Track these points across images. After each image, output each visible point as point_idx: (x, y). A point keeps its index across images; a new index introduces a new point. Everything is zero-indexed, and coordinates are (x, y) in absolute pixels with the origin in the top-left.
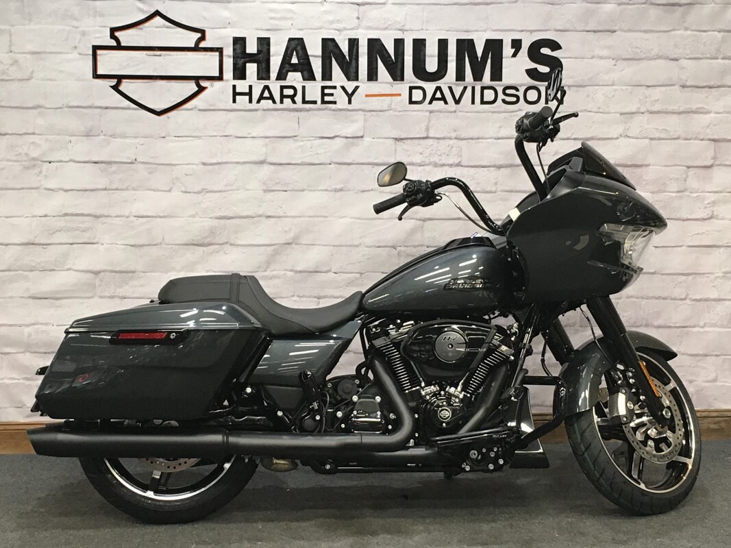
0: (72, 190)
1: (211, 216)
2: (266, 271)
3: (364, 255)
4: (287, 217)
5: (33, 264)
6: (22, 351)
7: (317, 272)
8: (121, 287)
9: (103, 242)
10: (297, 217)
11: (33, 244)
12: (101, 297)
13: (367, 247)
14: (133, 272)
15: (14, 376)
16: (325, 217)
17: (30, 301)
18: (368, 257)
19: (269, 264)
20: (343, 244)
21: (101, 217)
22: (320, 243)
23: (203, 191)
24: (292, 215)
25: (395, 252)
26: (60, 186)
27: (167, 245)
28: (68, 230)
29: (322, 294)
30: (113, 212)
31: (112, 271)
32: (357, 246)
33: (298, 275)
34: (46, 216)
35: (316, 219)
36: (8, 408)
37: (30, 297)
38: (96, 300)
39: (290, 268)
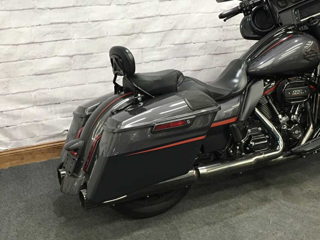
0: (55, 8)
1: (132, 18)
2: (160, 46)
3: (208, 32)
4: (171, 15)
5: (34, 55)
6: (31, 106)
7: (185, 44)
8: (85, 63)
9: (74, 38)
10: (176, 15)
11: (33, 43)
12: (75, 70)
13: (209, 28)
14: (92, 54)
15: (28, 121)
16: (190, 13)
17: (34, 76)
18: (209, 33)
19: (162, 42)
20: (198, 28)
21: (72, 23)
22: (186, 28)
23: (129, 3)
24: (174, 14)
25: (222, 29)
26: (48, 6)
27: (109, 36)
28: (53, 33)
29: (187, 55)
30: (78, 20)
31: (80, 55)
32: (204, 28)
33: (176, 47)
34: (40, 25)
35: (185, 15)
36: (26, 138)
37: (34, 75)
38: (72, 72)
39: (172, 43)
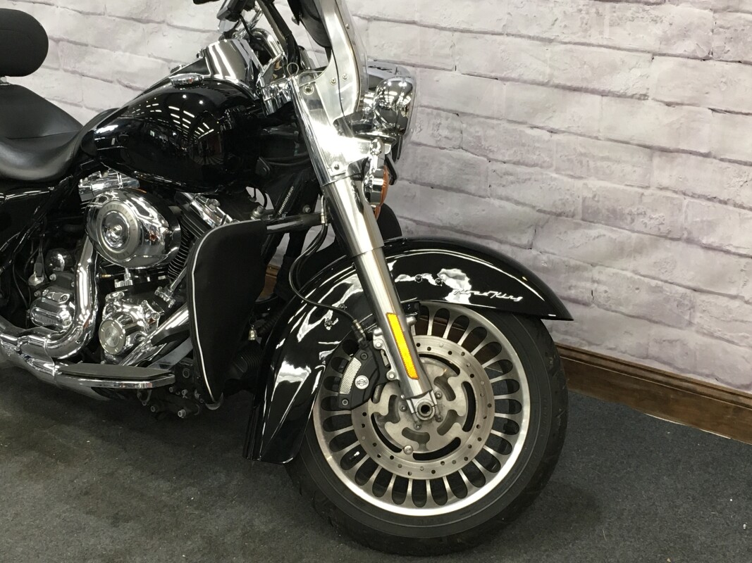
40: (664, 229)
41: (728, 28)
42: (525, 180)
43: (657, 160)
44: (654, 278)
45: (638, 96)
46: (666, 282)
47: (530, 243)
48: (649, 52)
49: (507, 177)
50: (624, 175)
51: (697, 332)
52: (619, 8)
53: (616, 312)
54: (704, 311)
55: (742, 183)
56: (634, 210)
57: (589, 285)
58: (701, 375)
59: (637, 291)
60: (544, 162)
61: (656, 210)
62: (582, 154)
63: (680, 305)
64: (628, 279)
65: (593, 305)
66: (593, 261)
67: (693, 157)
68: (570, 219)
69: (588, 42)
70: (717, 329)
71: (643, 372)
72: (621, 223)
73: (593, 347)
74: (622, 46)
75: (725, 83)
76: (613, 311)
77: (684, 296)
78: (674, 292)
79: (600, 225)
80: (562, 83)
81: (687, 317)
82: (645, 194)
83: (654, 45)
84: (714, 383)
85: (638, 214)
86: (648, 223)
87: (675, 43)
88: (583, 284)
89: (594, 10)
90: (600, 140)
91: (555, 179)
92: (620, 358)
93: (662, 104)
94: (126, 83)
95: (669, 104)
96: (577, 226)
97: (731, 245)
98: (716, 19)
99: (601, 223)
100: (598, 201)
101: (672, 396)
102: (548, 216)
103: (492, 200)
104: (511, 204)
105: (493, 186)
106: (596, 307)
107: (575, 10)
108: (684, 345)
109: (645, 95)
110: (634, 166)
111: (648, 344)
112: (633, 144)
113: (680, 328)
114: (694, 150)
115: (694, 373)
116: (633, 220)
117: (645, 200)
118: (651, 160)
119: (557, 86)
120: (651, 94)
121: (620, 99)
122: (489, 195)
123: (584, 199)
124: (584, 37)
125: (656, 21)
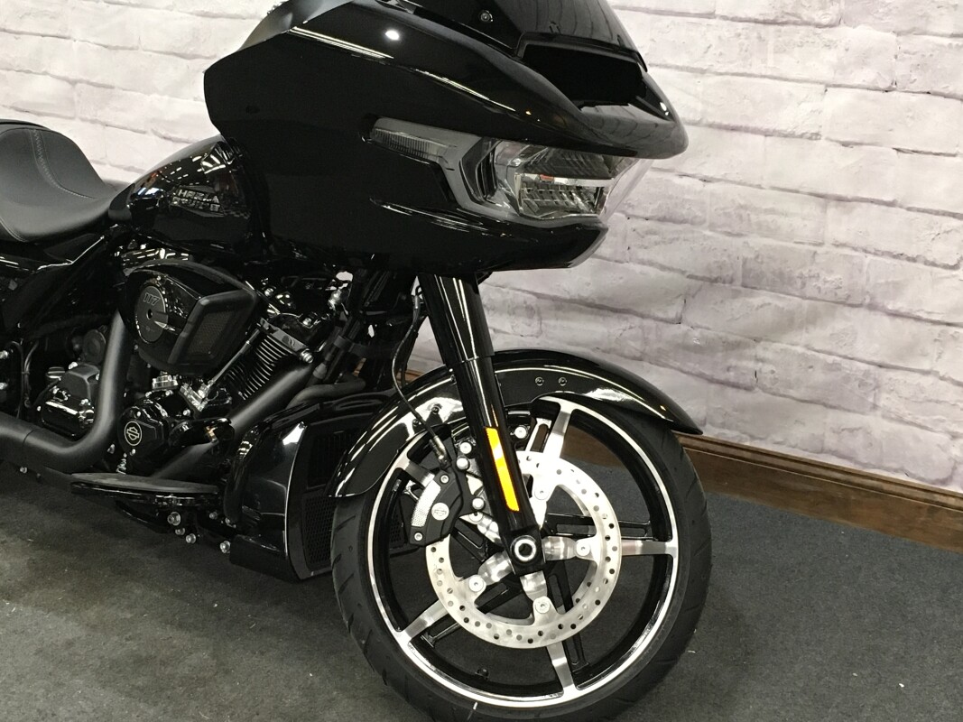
40: (842, 294)
41: (914, 54)
42: (672, 241)
43: (833, 211)
44: (830, 353)
45: (808, 135)
46: (845, 357)
47: (679, 316)
48: (821, 83)
49: (649, 237)
50: (792, 231)
51: (883, 417)
52: (785, 32)
53: (784, 396)
54: (892, 390)
55: (933, 236)
56: (805, 272)
57: (751, 365)
58: (887, 469)
59: (810, 370)
60: (696, 217)
61: (831, 272)
62: (741, 207)
63: (862, 384)
64: (799, 355)
65: (757, 389)
66: (755, 336)
67: (875, 206)
68: (727, 285)
69: (748, 72)
70: (907, 412)
71: (818, 469)
72: (790, 288)
73: (756, 441)
74: (788, 77)
75: (912, 118)
76: (781, 396)
77: (867, 374)
78: (854, 369)
79: (765, 292)
80: (718, 121)
81: (871, 400)
82: (818, 252)
83: (827, 74)
84: (904, 479)
85: (810, 277)
86: (822, 287)
87: (852, 72)
88: (744, 363)
89: (755, 34)
90: (762, 188)
91: (709, 237)
92: (789, 453)
93: (838, 144)
94: (163, 133)
95: (845, 144)
96: (736, 294)
97: (922, 310)
98: (900, 43)
99: (765, 289)
100: (762, 263)
101: (853, 498)
102: (700, 283)
103: (632, 266)
104: (656, 269)
105: (632, 249)
106: (761, 391)
107: (733, 35)
108: (868, 433)
109: (817, 134)
110: (804, 219)
111: (823, 435)
112: (802, 193)
113: (863, 413)
114: (876, 198)
115: (879, 468)
116: (804, 284)
117: (818, 259)
118: (825, 212)
119: (711, 126)
120: (824, 134)
121: (787, 139)
122: (628, 259)
123: (745, 261)
124: (744, 67)
125: (828, 46)
